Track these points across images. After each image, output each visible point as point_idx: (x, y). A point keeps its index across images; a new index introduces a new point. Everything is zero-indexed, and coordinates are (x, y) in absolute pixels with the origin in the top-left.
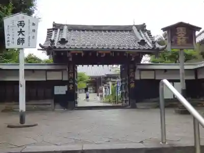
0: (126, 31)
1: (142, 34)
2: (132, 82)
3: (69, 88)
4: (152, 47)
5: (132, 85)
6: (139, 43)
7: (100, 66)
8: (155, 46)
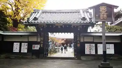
0: (76, 12)
1: (86, 14)
2: (79, 44)
3: (40, 46)
4: (89, 21)
6: (81, 19)
7: (63, 33)
8: (91, 21)
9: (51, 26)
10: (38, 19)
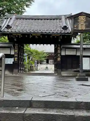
0: (58, 19)
1: (68, 22)
2: (59, 57)
3: (14, 60)
5: (59, 59)
6: (62, 28)
9: (26, 36)
10: (11, 27)
